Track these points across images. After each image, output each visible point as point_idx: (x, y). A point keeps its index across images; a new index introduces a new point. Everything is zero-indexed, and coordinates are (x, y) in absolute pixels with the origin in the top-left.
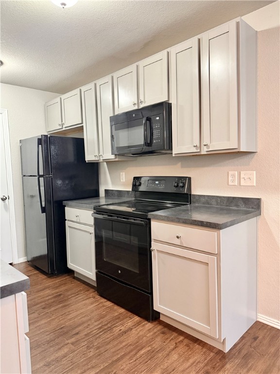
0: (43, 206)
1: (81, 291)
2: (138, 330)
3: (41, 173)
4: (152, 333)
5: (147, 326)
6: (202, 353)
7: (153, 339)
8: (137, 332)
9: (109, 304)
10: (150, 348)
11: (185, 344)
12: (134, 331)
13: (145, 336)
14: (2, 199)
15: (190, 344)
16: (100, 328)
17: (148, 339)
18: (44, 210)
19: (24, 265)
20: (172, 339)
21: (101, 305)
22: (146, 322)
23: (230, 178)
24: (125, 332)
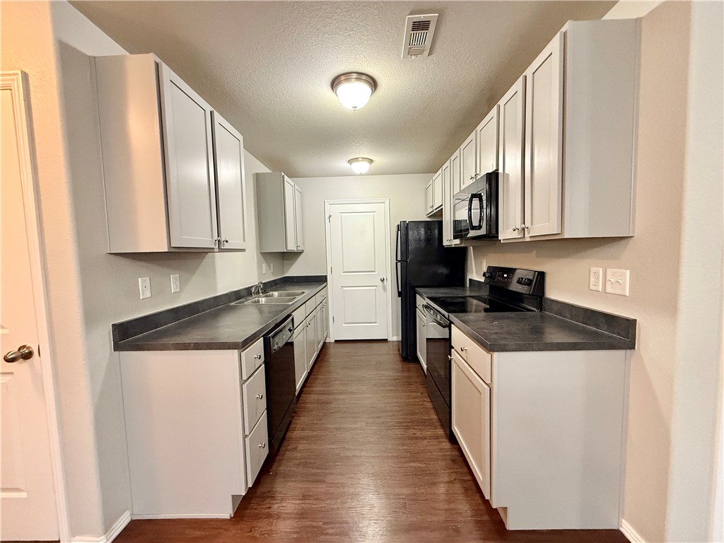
0: (400, 290)
1: (416, 382)
2: (431, 443)
3: (399, 259)
4: (440, 454)
5: (444, 444)
6: (476, 508)
7: (437, 459)
8: (427, 444)
9: (429, 405)
10: (424, 466)
11: (465, 486)
12: (425, 442)
13: (431, 452)
14: (381, 280)
15: (472, 490)
16: (400, 422)
17: (431, 457)
18: (400, 294)
19: (396, 344)
20: (456, 473)
21: (421, 403)
22: (447, 440)
23: (592, 279)
24: (417, 438)
